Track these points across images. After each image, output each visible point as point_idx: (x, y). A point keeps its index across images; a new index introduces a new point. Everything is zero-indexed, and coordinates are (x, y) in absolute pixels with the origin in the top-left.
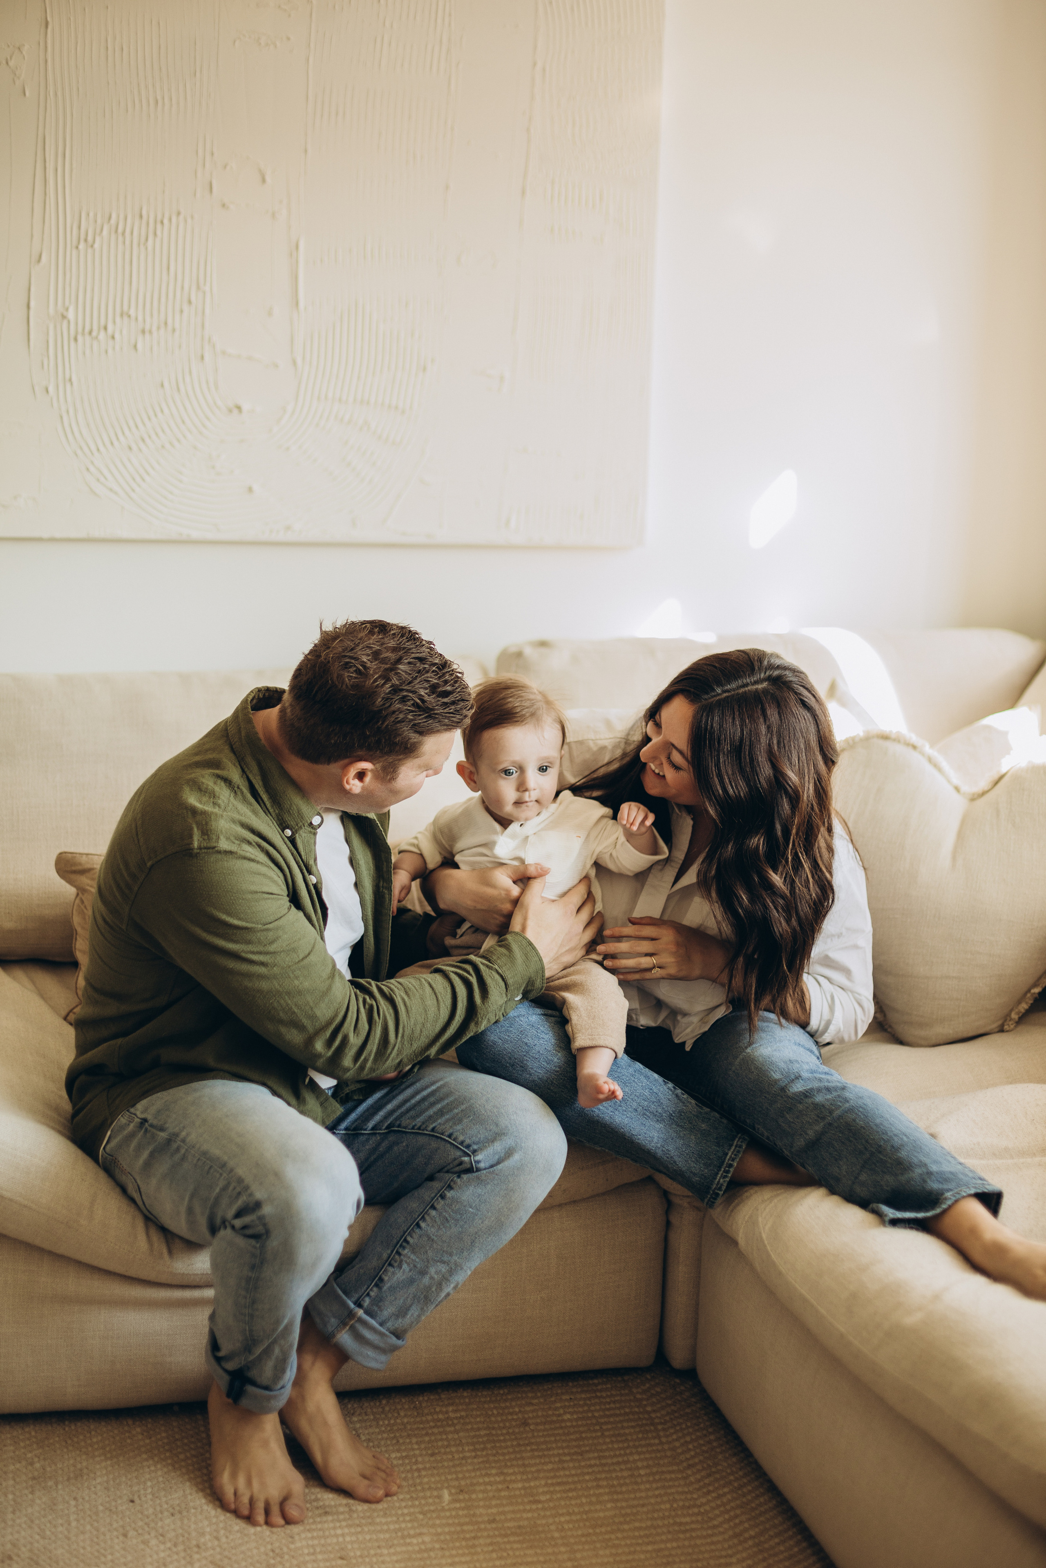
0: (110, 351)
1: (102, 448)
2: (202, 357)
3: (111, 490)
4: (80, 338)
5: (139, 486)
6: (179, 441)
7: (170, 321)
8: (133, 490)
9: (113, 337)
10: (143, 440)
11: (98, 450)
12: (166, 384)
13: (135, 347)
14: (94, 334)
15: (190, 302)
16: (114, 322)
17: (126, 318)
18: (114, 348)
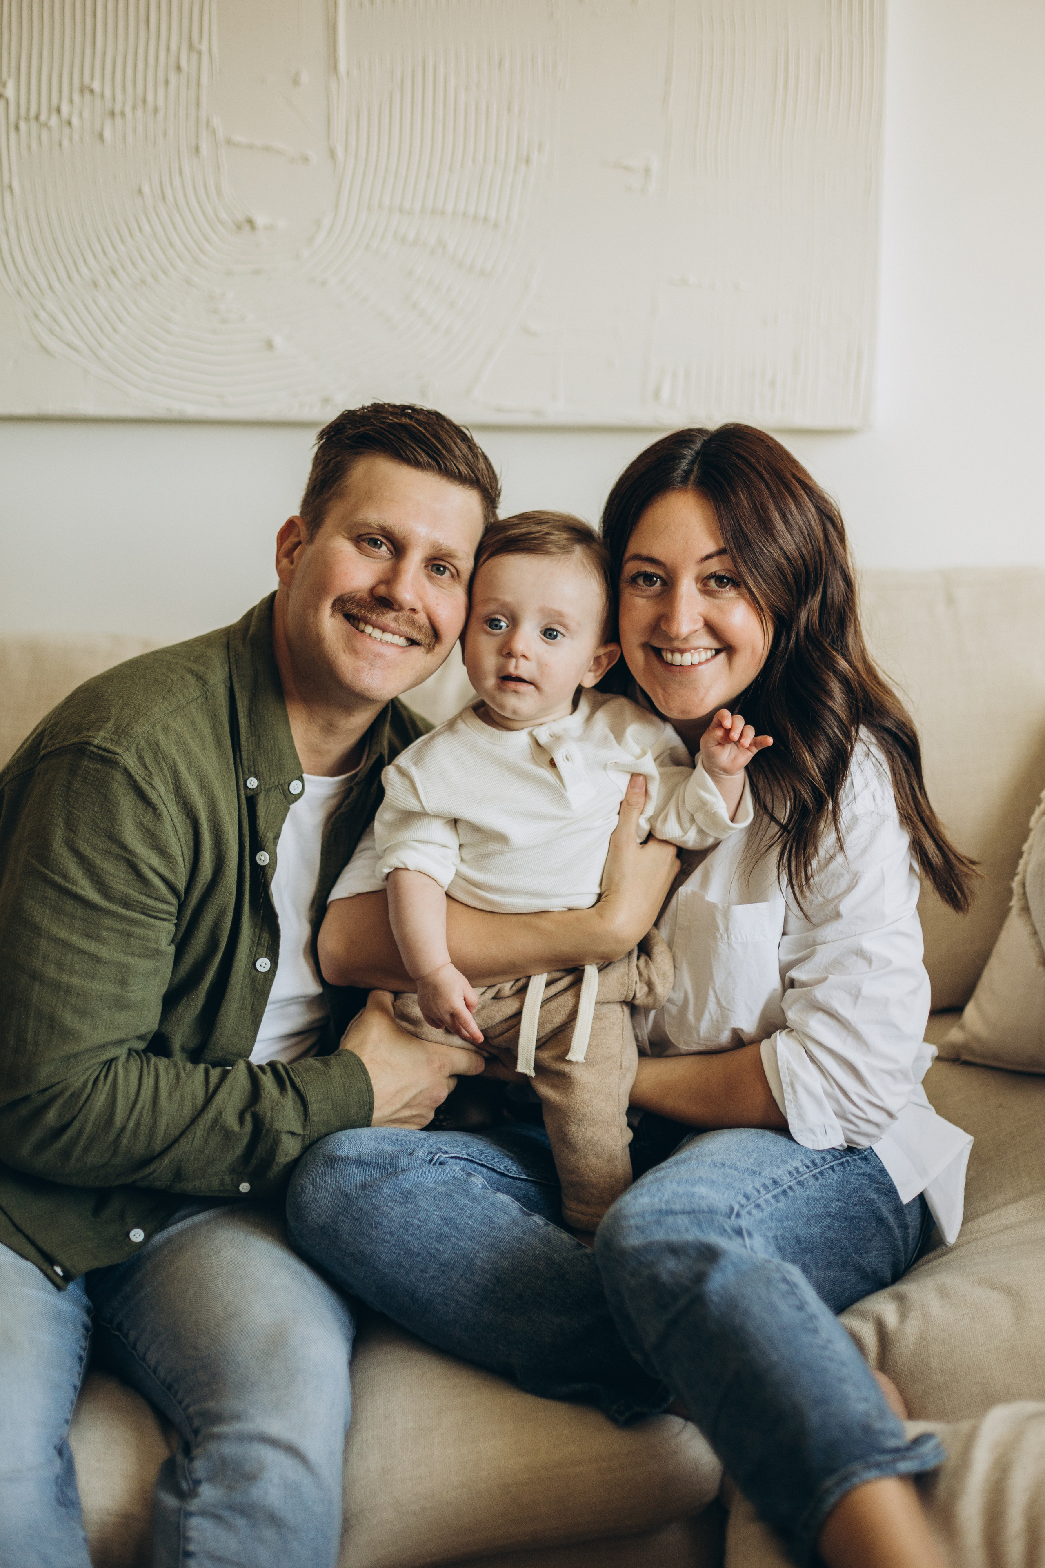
0: (66, 143)
1: (56, 285)
2: (197, 149)
3: (69, 345)
4: (23, 126)
5: (109, 339)
6: (164, 272)
7: (150, 98)
8: (100, 345)
9: (69, 123)
10: (114, 272)
11: (50, 287)
12: (146, 189)
13: (101, 137)
14: (43, 117)
15: (179, 68)
16: (71, 101)
17: (87, 95)
18: (71, 139)
